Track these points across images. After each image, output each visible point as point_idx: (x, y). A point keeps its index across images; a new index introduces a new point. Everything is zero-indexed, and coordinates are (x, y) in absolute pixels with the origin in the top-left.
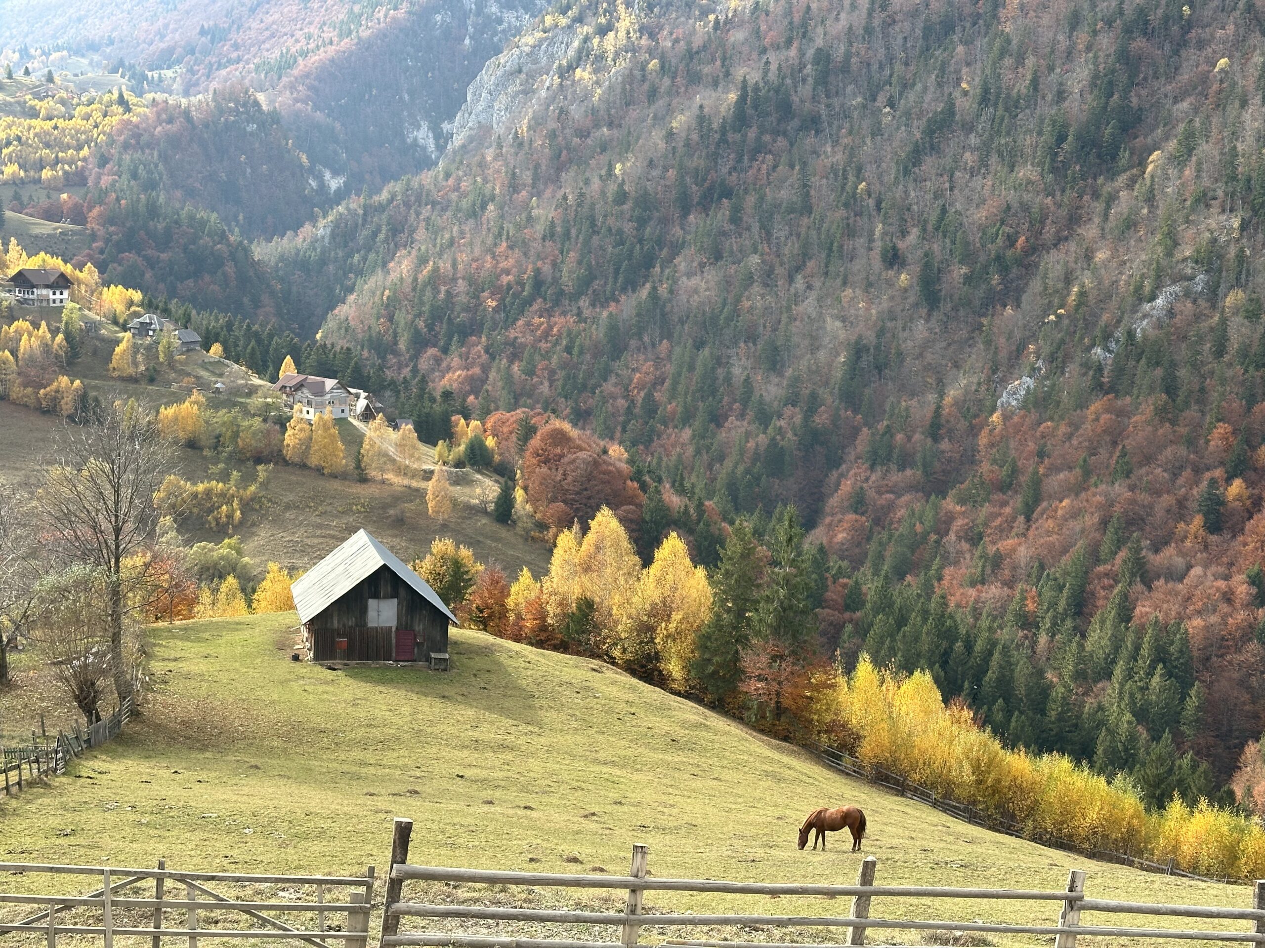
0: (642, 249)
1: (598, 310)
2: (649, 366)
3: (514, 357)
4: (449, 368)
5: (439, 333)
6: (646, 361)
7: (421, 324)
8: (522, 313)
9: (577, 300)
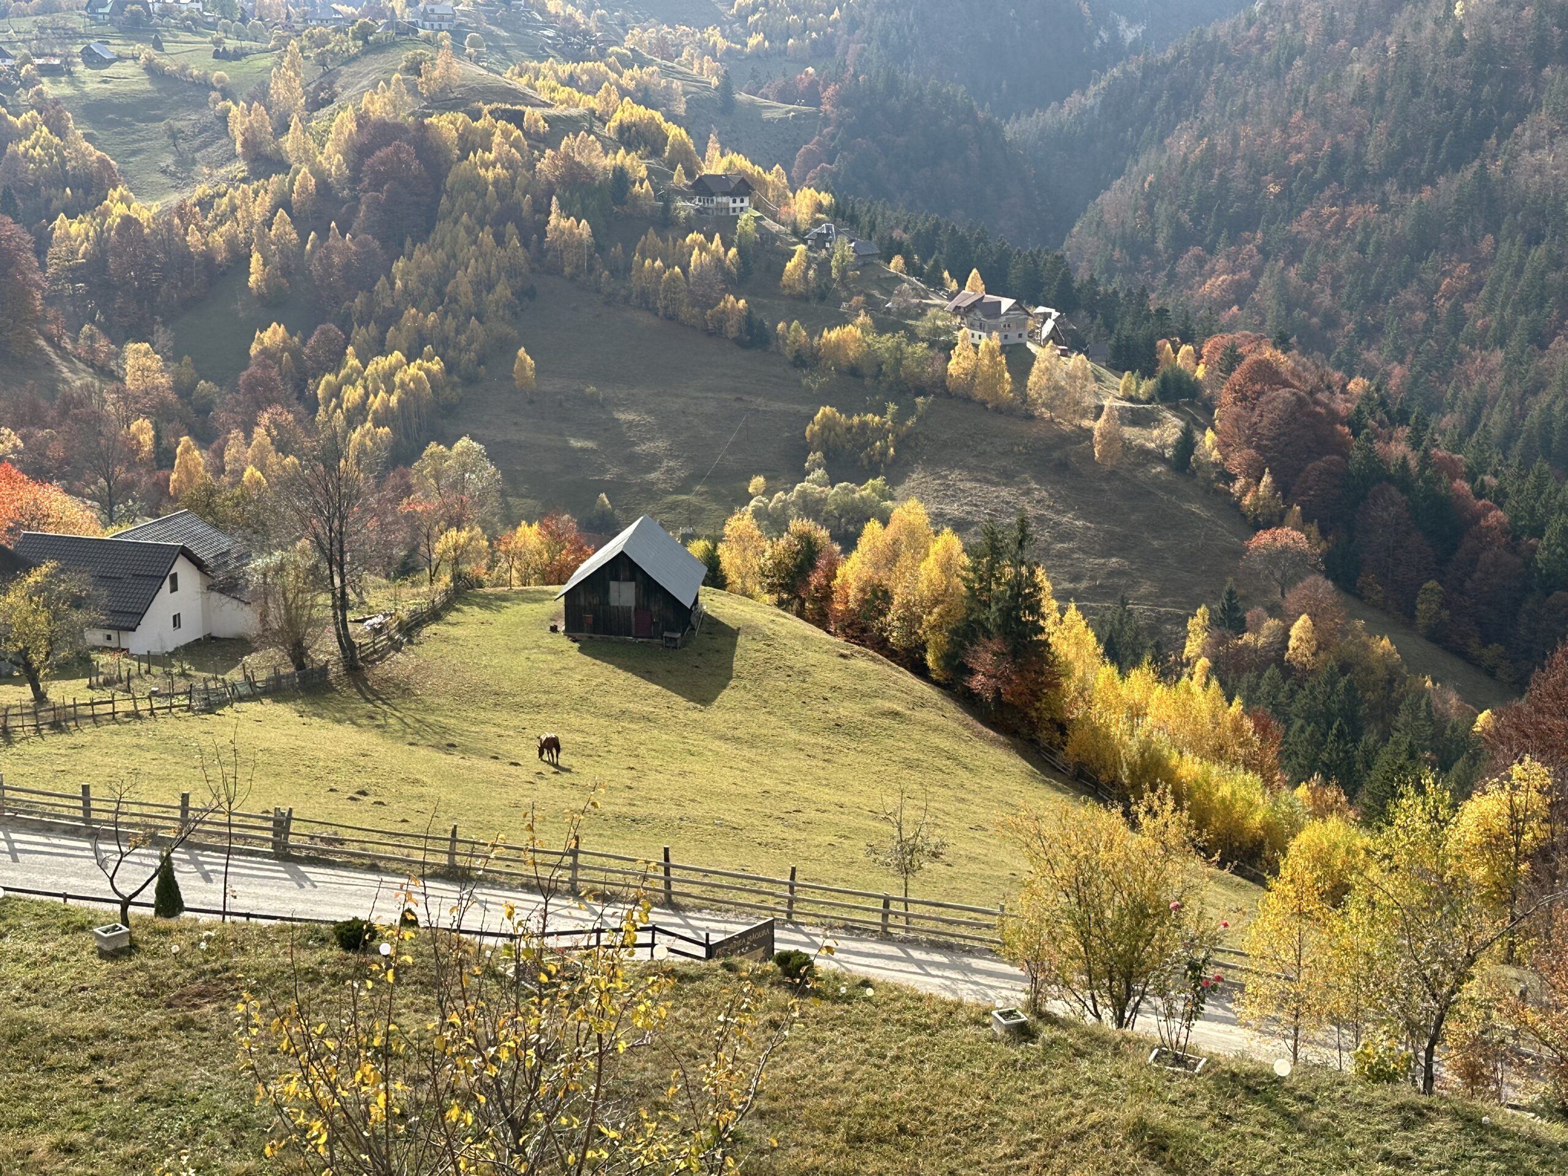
0: (1474, 115)
1: (1408, 195)
2: (1464, 268)
3: (1294, 258)
4: (1213, 271)
5: (1205, 228)
6: (1461, 261)
7: (1185, 217)
8: (1309, 200)
9: (1382, 184)
